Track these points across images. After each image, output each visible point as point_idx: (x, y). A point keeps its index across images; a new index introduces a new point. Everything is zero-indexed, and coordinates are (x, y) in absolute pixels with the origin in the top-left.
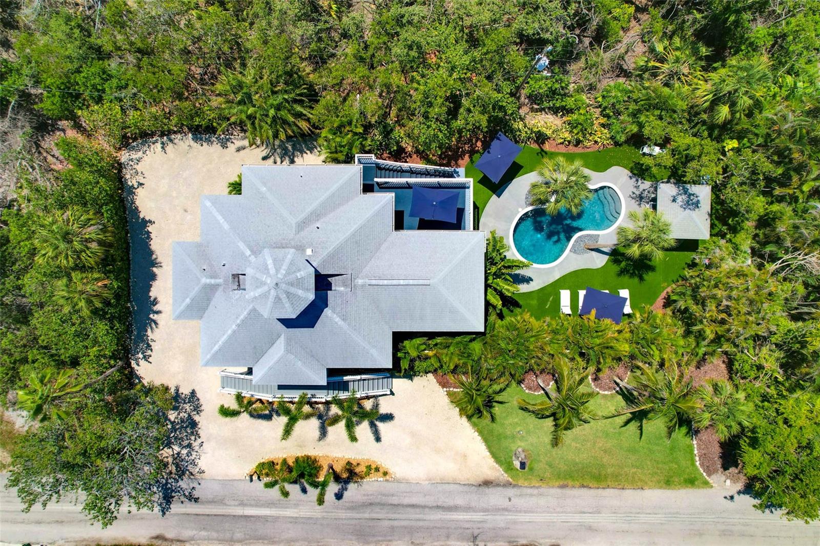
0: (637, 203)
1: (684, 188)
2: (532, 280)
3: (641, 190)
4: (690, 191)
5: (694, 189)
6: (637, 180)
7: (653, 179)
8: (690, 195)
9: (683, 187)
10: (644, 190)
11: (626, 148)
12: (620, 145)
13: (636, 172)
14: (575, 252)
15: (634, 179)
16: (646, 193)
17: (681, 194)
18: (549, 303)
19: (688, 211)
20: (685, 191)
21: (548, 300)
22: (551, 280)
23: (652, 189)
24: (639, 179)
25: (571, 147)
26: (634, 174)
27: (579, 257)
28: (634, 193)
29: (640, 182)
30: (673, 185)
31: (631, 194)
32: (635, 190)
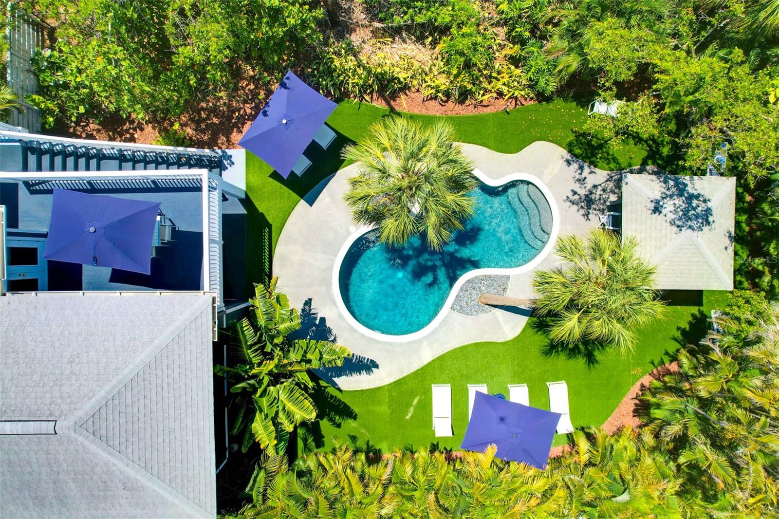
0: (582, 212)
1: (677, 184)
2: (377, 366)
3: (589, 186)
4: (690, 189)
5: (698, 185)
6: (581, 168)
7: (612, 165)
8: (691, 197)
9: (676, 181)
10: (595, 186)
11: (558, 103)
12: (549, 99)
13: (578, 151)
14: (461, 310)
15: (575, 166)
16: (599, 191)
17: (671, 196)
18: (412, 409)
19: (686, 232)
20: (681, 190)
21: (409, 405)
22: (416, 366)
23: (611, 185)
24: (586, 165)
25: (450, 105)
26: (576, 156)
27: (469, 320)
28: (575, 193)
29: (587, 170)
30: (654, 177)
31: (570, 194)
32: (576, 187)
